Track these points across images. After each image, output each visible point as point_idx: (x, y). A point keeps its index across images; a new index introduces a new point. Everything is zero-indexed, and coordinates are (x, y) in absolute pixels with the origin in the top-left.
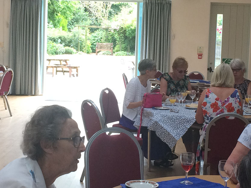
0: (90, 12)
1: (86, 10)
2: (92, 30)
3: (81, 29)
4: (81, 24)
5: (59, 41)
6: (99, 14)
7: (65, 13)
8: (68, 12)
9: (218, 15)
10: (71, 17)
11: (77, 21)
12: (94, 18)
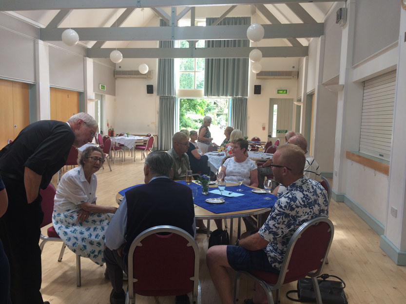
0: (217, 105)
1: (215, 103)
2: (218, 115)
3: (212, 114)
4: (212, 111)
5: (199, 121)
6: (222, 106)
7: (201, 105)
8: (203, 105)
9: (275, 105)
10: (205, 108)
11: (210, 110)
12: (220, 108)
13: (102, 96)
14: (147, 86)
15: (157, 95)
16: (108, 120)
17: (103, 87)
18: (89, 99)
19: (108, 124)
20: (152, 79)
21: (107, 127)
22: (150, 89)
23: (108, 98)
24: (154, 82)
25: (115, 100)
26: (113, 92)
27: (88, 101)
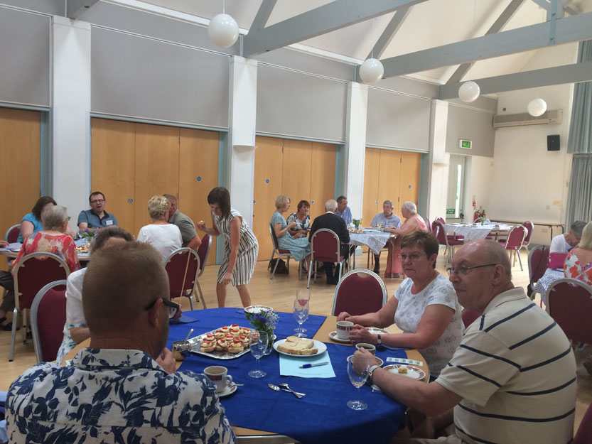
13: (466, 158)
14: (548, 137)
15: (568, 152)
16: (474, 196)
17: (467, 143)
18: (435, 164)
19: (474, 203)
20: (560, 124)
21: (473, 207)
22: (554, 143)
23: (476, 161)
24: (564, 129)
25: (492, 164)
26: (488, 150)
27: (433, 166)
